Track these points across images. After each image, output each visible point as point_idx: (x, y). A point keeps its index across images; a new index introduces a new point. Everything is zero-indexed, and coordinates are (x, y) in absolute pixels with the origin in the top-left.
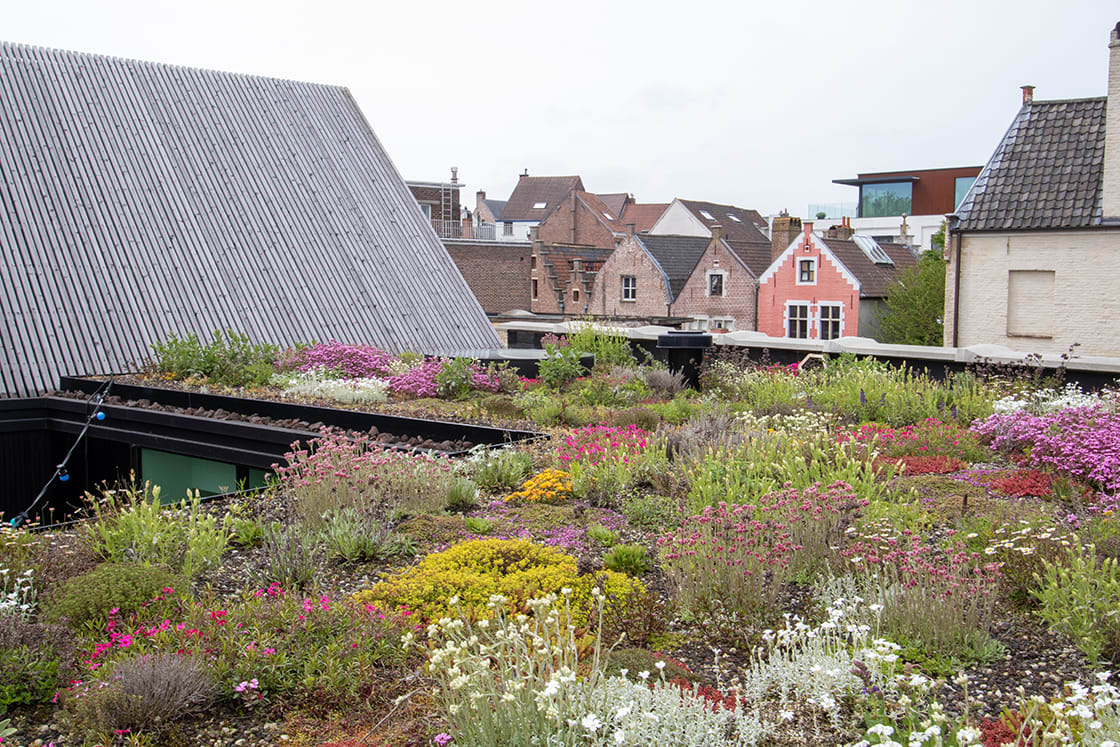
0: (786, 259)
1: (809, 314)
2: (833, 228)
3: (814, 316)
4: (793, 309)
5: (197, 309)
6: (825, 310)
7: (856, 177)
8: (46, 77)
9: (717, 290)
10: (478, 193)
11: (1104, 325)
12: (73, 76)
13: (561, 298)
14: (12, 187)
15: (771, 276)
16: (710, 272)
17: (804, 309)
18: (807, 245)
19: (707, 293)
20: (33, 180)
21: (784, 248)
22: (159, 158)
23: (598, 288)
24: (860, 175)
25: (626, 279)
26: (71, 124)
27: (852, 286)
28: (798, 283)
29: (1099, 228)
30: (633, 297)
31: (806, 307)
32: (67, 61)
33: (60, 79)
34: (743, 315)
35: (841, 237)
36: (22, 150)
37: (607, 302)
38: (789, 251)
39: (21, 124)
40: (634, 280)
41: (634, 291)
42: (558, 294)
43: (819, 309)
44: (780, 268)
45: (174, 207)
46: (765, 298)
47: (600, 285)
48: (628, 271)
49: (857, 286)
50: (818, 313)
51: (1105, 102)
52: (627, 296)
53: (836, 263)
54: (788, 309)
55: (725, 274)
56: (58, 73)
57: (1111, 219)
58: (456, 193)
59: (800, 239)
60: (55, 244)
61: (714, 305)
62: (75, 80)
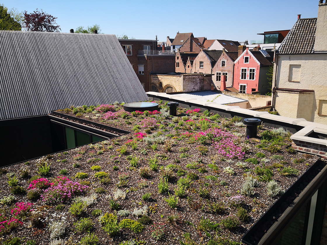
0: (241, 57)
1: (247, 71)
2: (256, 47)
3: (248, 71)
4: (243, 70)
5: (80, 92)
6: (251, 70)
7: (264, 33)
8: (48, 39)
9: (223, 65)
10: (167, 37)
11: (313, 79)
12: (53, 38)
13: (185, 67)
14: (41, 67)
15: (238, 61)
16: (222, 60)
17: (245, 70)
18: (247, 53)
19: (221, 65)
20: (46, 65)
21: (241, 54)
22: (72, 57)
23: (194, 64)
24: (264, 32)
25: (201, 62)
26: (53, 50)
27: (258, 64)
28: (244, 63)
29: (314, 53)
30: (203, 67)
31: (246, 69)
32: (52, 35)
33: (51, 39)
34: (230, 72)
35: (257, 50)
36: (43, 58)
37: (196, 68)
38: (242, 55)
39: (43, 52)
40: (203, 62)
41: (203, 65)
42: (184, 66)
43: (249, 70)
44: (240, 59)
45: (75, 68)
46: (236, 67)
47: (195, 64)
48: (202, 60)
49: (259, 64)
50: (249, 71)
51: (317, 19)
52: (201, 67)
53: (254, 58)
54: (241, 70)
55: (226, 61)
56: (50, 38)
57: (316, 51)
58: (157, 42)
59: (245, 51)
60: (50, 80)
61: (222, 69)
62: (54, 39)
